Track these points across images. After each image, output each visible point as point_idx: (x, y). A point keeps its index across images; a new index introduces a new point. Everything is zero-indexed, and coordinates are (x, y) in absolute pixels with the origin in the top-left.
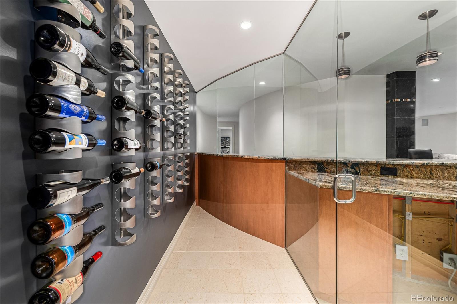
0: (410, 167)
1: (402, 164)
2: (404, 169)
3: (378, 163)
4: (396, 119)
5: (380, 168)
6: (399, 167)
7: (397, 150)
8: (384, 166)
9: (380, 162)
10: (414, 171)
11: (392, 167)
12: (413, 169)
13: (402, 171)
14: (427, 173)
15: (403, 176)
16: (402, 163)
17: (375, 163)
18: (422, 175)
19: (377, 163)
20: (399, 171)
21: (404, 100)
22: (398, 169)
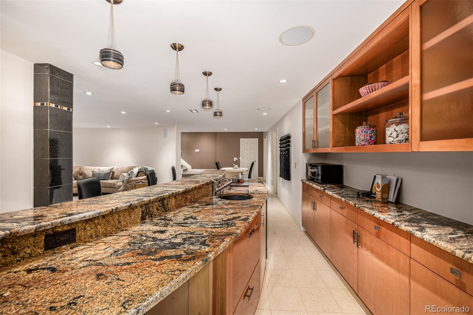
0: (94, 221)
1: (84, 219)
2: (87, 226)
3: (40, 230)
4: (49, 132)
5: (44, 238)
6: (78, 225)
7: (51, 176)
8: (53, 231)
9: (44, 227)
10: (100, 225)
11: (66, 229)
12: (98, 223)
13: (83, 230)
14: (114, 222)
15: (85, 238)
16: (85, 217)
17: (33, 231)
18: (110, 227)
19: (37, 230)
20: (79, 232)
21: (59, 107)
22: (77, 229)
